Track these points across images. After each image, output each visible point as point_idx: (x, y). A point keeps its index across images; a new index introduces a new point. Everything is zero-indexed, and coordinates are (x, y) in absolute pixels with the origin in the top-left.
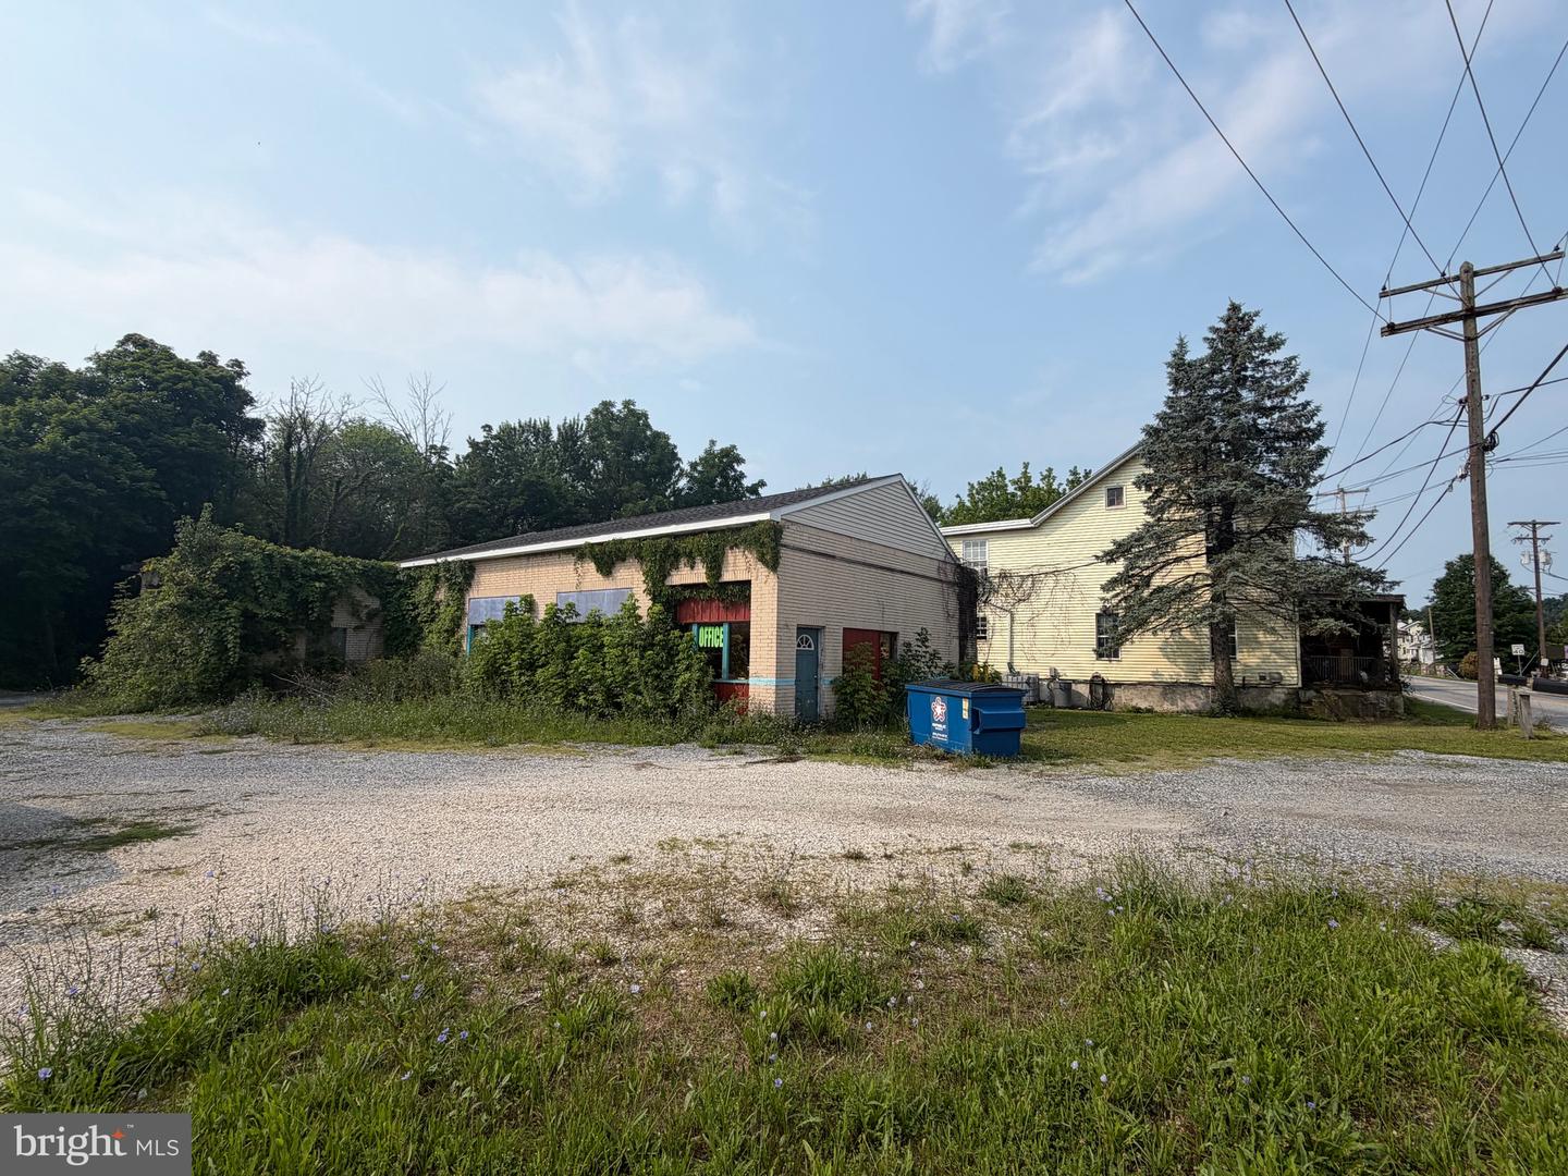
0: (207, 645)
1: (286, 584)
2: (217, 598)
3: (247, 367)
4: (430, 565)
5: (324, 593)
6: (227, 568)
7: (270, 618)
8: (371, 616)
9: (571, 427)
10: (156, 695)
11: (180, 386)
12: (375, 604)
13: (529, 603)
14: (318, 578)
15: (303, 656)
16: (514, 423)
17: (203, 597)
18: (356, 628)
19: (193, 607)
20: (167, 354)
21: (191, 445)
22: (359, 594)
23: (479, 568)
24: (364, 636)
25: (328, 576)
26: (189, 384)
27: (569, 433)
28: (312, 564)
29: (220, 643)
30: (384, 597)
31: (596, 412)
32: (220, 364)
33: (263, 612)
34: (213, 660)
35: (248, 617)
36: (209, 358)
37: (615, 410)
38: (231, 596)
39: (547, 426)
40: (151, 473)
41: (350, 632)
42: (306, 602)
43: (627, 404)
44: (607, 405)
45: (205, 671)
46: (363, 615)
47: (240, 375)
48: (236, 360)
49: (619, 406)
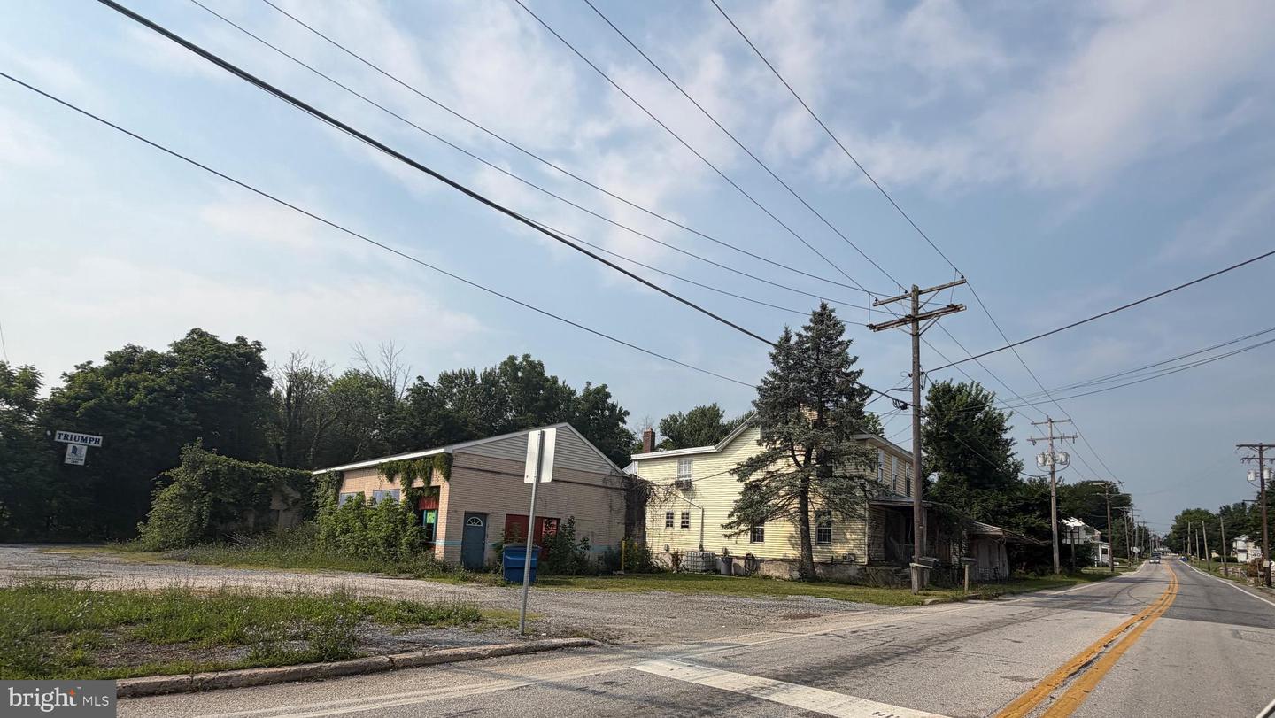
0: (192, 517)
1: (241, 483)
2: (201, 490)
3: (264, 345)
4: (324, 474)
5: (264, 491)
6: (206, 474)
7: (229, 503)
8: (296, 502)
9: (490, 374)
10: (164, 543)
11: (216, 361)
12: (298, 496)
13: (361, 495)
14: (261, 480)
15: (252, 526)
16: (450, 373)
17: (193, 489)
18: (285, 510)
19: (187, 498)
20: (214, 340)
21: (218, 397)
22: (288, 490)
23: (346, 475)
24: (290, 515)
25: (268, 479)
26: (221, 360)
27: (489, 378)
28: (259, 472)
29: (199, 515)
30: (302, 491)
31: (505, 364)
32: (249, 343)
33: (224, 499)
34: (195, 525)
35: (216, 501)
36: (242, 340)
37: (517, 362)
38: (208, 490)
39: (474, 373)
40: (193, 415)
41: (281, 512)
42: (252, 494)
43: (526, 357)
44: (512, 358)
45: (191, 531)
46: (290, 503)
47: (260, 350)
48: (257, 342)
49: (520, 359)
